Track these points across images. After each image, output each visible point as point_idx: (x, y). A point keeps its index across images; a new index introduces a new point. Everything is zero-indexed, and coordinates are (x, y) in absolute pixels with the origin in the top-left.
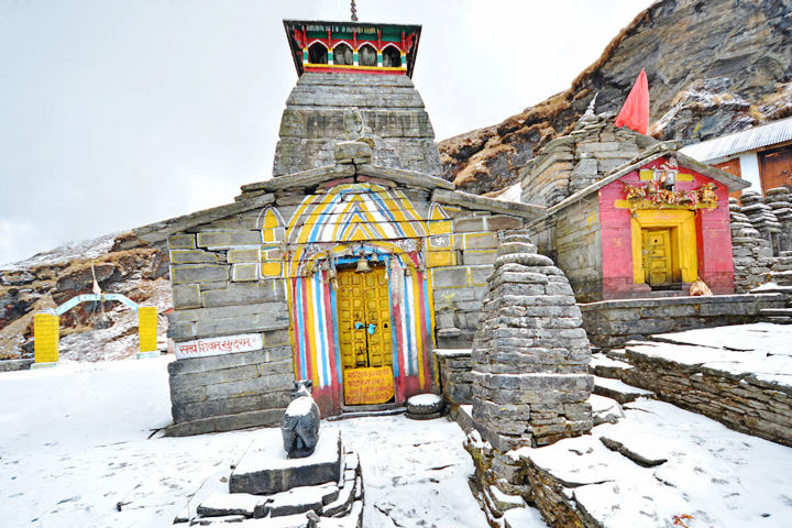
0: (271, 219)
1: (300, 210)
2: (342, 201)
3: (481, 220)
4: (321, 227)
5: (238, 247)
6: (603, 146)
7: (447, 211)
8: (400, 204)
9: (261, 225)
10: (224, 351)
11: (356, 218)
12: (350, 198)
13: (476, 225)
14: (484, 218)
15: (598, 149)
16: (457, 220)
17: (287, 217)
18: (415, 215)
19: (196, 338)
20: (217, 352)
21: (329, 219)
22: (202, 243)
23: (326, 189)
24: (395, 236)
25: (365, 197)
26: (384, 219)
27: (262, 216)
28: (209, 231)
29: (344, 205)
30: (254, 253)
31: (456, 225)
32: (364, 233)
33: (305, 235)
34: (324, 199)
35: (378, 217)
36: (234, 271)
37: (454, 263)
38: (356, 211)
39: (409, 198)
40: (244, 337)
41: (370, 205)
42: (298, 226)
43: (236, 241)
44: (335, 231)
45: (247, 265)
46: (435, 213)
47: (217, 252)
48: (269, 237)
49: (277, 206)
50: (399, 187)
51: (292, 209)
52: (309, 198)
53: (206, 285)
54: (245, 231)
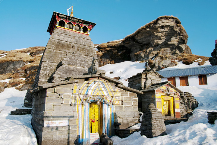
0: (76, 87)
1: (84, 85)
5: (66, 94)
7: (120, 90)
9: (73, 88)
13: (126, 94)
16: (122, 92)
17: (80, 87)
18: (112, 90)
20: (56, 125)
21: (91, 88)
22: (56, 91)
24: (107, 95)
25: (100, 83)
27: (73, 85)
29: (95, 85)
30: (70, 96)
32: (99, 93)
33: (84, 92)
34: (90, 82)
36: (64, 100)
37: (121, 104)
38: (98, 87)
39: (111, 85)
40: (64, 121)
41: (101, 86)
43: (66, 92)
44: (92, 92)
45: (68, 99)
46: (117, 90)
47: (59, 94)
48: (75, 92)
49: (78, 83)
50: (109, 82)
51: (81, 84)
52: (86, 82)
53: (55, 104)
54: (68, 89)
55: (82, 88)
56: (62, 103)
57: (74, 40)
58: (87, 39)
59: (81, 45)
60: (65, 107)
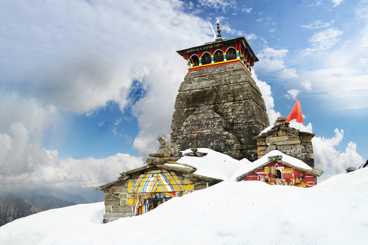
0: (130, 184)
1: (139, 180)
2: (153, 176)
4: (145, 187)
5: (121, 193)
6: (279, 139)
7: (191, 180)
8: (173, 177)
9: (127, 186)
11: (157, 183)
12: (155, 175)
13: (204, 186)
14: (207, 183)
15: (276, 140)
16: (196, 184)
17: (135, 183)
18: (179, 182)
21: (148, 184)
22: (112, 191)
23: (147, 172)
24: (171, 191)
25: (160, 175)
26: (167, 184)
27: (128, 183)
28: (113, 188)
29: (153, 178)
30: (125, 195)
31: (195, 187)
32: (160, 189)
33: (140, 190)
34: (147, 176)
35: (165, 183)
36: (120, 201)
38: (157, 180)
39: (176, 175)
41: (162, 178)
42: (138, 186)
43: (121, 192)
44: (150, 188)
45: (124, 199)
46: (186, 181)
47: (116, 194)
48: (130, 190)
49: (132, 179)
50: (172, 171)
51: (136, 179)
52: (142, 176)
53: (113, 206)
54: (123, 188)
55: (137, 184)
56: (119, 205)
57: (212, 81)
58: (234, 71)
59: (224, 85)
60: (122, 209)
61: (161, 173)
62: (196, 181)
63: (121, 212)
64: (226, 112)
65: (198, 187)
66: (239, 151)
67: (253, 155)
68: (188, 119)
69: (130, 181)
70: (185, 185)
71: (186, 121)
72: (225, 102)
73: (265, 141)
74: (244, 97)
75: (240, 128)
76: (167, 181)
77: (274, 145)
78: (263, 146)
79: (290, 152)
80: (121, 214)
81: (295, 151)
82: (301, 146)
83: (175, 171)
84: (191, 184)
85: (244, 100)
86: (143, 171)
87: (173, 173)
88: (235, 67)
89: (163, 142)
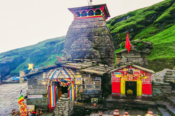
2: (58, 70)
3: (88, 75)
4: (53, 76)
6: (129, 54)
7: (80, 73)
8: (70, 71)
9: (42, 75)
10: (36, 97)
12: (59, 70)
13: (87, 76)
14: (89, 75)
16: (83, 75)
17: (47, 74)
18: (73, 73)
19: (31, 95)
20: (34, 97)
21: (55, 74)
22: (32, 78)
23: (55, 68)
25: (63, 70)
27: (43, 74)
28: (34, 76)
30: (41, 80)
31: (82, 76)
32: (62, 77)
33: (50, 77)
34: (55, 70)
36: (38, 83)
37: (82, 84)
38: (61, 73)
39: (72, 70)
40: (39, 95)
42: (49, 75)
43: (38, 78)
44: (56, 77)
45: (40, 82)
46: (78, 73)
47: (35, 79)
48: (44, 77)
49: (45, 71)
50: (70, 68)
51: (48, 72)
52: (52, 70)
53: (33, 85)
54: (40, 76)
56: (37, 85)
57: (87, 25)
58: (99, 21)
59: (93, 27)
60: (39, 87)
61: (63, 69)
62: (83, 73)
63: (37, 89)
64: (94, 41)
65: (84, 76)
66: (100, 59)
67: (107, 61)
68: (74, 43)
69: (44, 73)
70: (77, 75)
71: (73, 44)
72: (93, 36)
73: (121, 56)
74: (104, 33)
75: (101, 48)
76: (66, 73)
77: (126, 57)
78: (119, 57)
79: (135, 61)
80: (38, 90)
81: (138, 61)
82: (141, 58)
83: (71, 68)
84: (80, 75)
85: (104, 35)
86: (53, 68)
87: (70, 69)
88: (100, 19)
89: (64, 54)
